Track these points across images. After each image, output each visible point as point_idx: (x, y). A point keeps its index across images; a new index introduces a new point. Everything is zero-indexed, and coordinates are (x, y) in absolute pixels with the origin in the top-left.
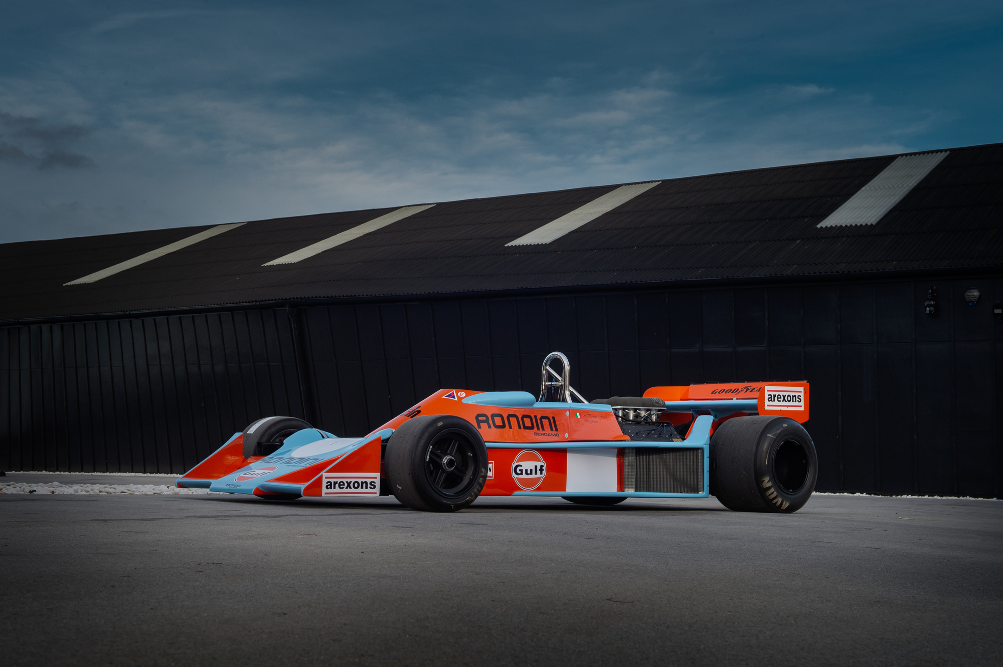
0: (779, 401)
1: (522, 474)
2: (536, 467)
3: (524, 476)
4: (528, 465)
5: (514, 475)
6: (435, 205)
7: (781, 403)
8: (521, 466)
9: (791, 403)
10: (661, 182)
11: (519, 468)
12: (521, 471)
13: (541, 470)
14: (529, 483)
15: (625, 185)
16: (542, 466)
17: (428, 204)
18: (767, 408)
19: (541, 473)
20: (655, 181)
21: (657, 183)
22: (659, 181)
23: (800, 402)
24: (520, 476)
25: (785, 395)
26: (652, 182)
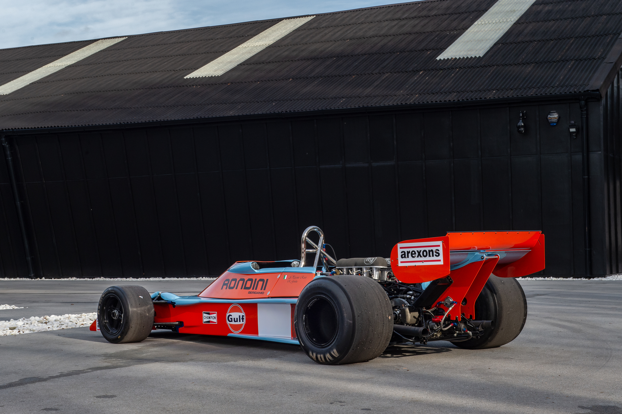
0: (413, 257)
1: (232, 321)
2: (240, 316)
3: (233, 323)
4: (235, 315)
5: (228, 322)
6: (127, 38)
7: (416, 259)
8: (231, 316)
9: (428, 258)
10: (315, 16)
11: (230, 317)
12: (231, 319)
13: (243, 319)
14: (237, 327)
15: (286, 18)
16: (243, 316)
17: (121, 37)
18: (400, 265)
19: (243, 321)
20: (310, 16)
21: (312, 17)
22: (313, 15)
23: (439, 255)
24: (231, 323)
25: (420, 251)
26: (308, 16)
